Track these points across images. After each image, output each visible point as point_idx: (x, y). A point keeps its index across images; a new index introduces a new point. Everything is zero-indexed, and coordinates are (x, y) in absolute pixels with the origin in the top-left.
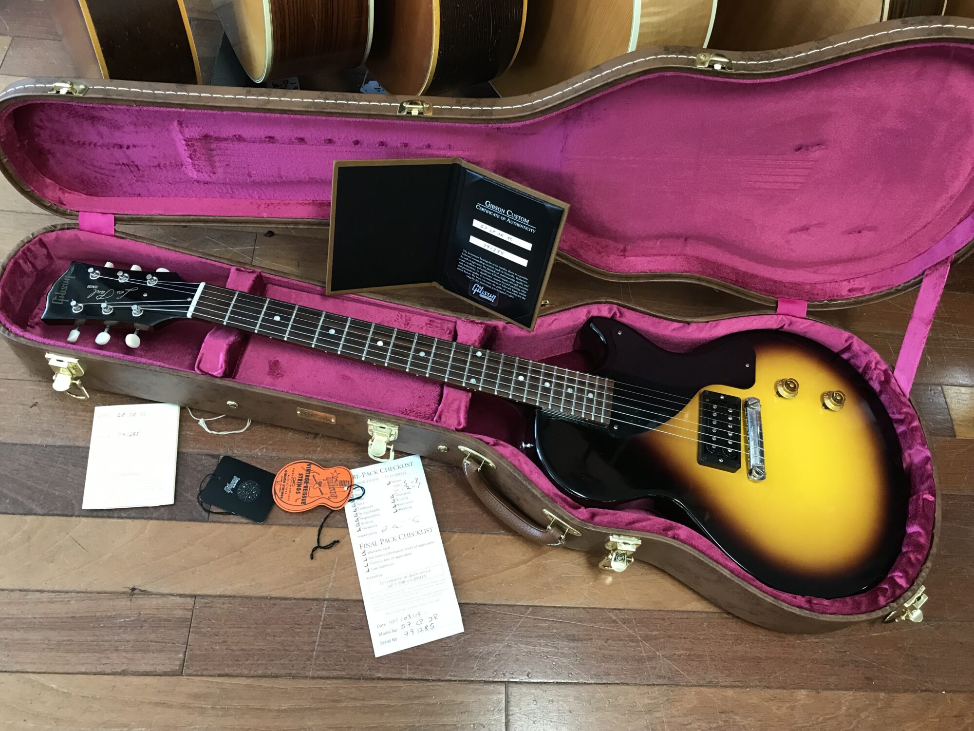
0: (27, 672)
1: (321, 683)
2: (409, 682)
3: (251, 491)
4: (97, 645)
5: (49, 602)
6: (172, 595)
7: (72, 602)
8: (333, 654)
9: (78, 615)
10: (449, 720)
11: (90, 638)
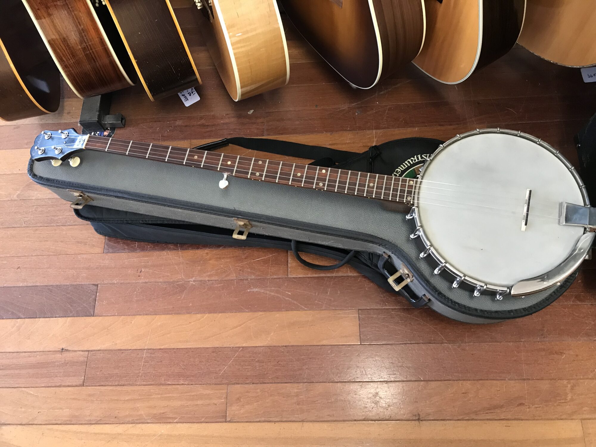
0: (21, 387)
1: (143, 388)
2: (182, 385)
4: (48, 375)
5: (28, 357)
6: (79, 351)
7: (38, 356)
8: (148, 374)
9: (41, 362)
10: (199, 402)
11: (45, 372)
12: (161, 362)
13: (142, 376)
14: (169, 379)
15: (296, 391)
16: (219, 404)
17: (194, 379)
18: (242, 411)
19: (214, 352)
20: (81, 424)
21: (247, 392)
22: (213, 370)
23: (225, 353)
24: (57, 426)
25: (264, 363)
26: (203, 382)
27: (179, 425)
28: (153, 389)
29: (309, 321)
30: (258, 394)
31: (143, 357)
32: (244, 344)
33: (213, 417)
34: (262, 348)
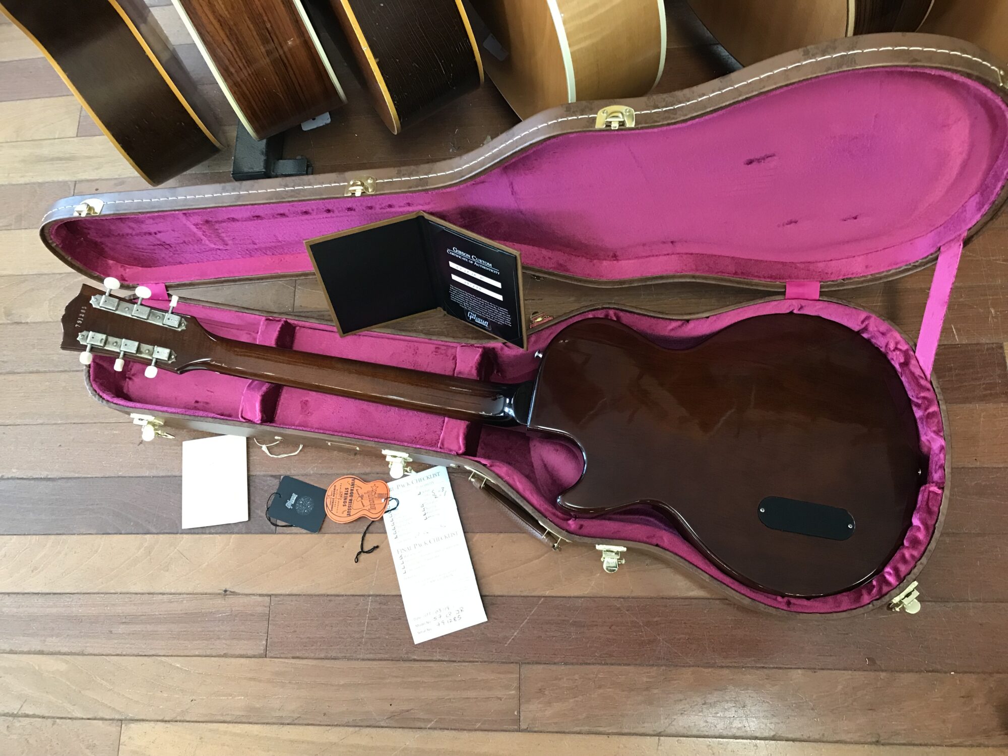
0: (160, 656)
1: (369, 664)
2: (439, 663)
3: (307, 506)
4: (204, 635)
5: (169, 602)
6: (253, 595)
7: (185, 602)
8: (378, 640)
9: (190, 612)
10: (472, 694)
11: (200, 629)
13: (366, 643)
20: (267, 724)
21: (556, 679)
24: (226, 724)
30: (575, 684)
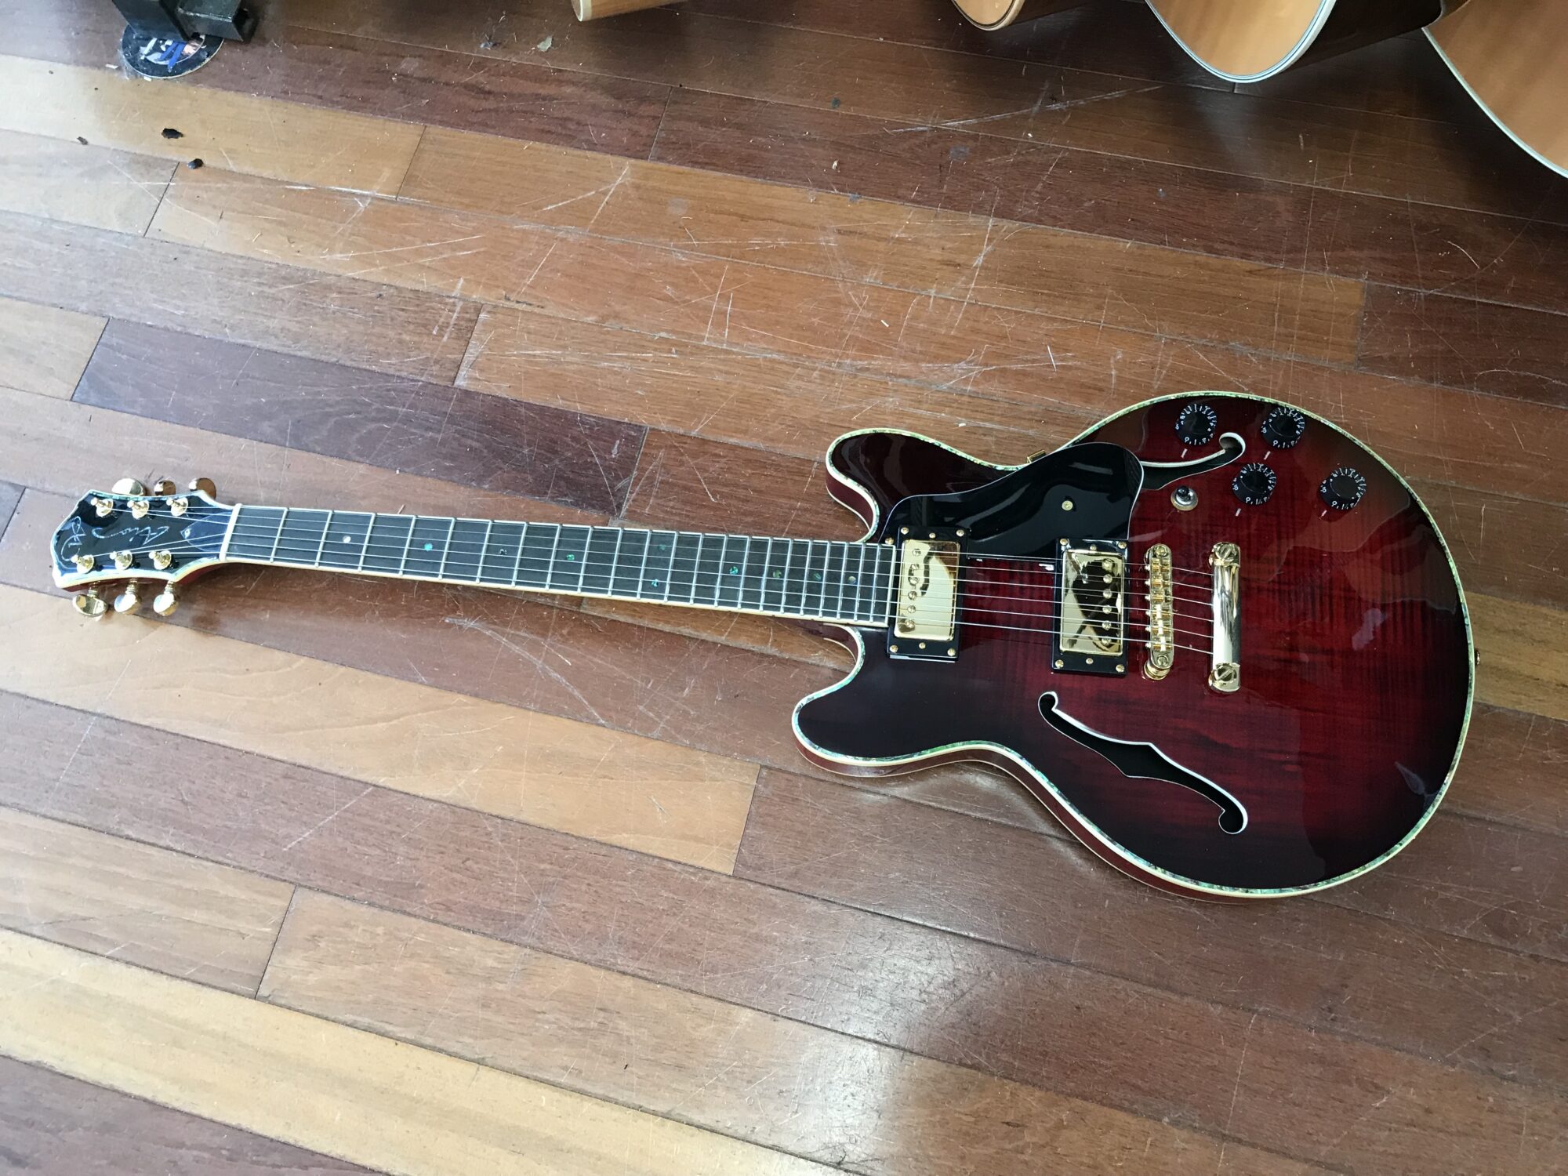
12: (129, 764)
14: (134, 822)
15: (490, 962)
16: (253, 937)
17: (206, 841)
18: (312, 979)
19: (290, 778)
22: (271, 830)
23: (319, 788)
25: (424, 853)
26: (228, 858)
27: (118, 968)
28: (79, 839)
29: (599, 761)
31: (82, 736)
32: (383, 780)
33: (222, 971)
34: (431, 806)
